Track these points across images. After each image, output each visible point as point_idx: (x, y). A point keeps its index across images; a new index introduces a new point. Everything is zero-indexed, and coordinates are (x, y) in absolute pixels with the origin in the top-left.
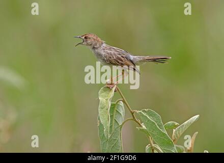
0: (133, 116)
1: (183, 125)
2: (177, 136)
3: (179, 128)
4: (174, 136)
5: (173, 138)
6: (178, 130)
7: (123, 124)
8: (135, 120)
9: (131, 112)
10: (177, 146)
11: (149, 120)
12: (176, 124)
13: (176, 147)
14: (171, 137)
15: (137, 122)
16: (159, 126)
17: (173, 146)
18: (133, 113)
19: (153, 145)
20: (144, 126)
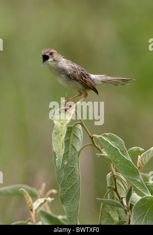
0: (93, 141)
1: (150, 151)
2: (143, 164)
3: (145, 154)
4: (139, 163)
5: (138, 166)
6: (144, 156)
7: (81, 150)
8: (95, 146)
9: (90, 137)
10: (143, 174)
11: (110, 146)
12: (141, 149)
13: (142, 176)
14: (136, 165)
15: (97, 148)
16: (122, 152)
17: (139, 175)
18: (92, 138)
19: (115, 173)
20: (104, 152)
